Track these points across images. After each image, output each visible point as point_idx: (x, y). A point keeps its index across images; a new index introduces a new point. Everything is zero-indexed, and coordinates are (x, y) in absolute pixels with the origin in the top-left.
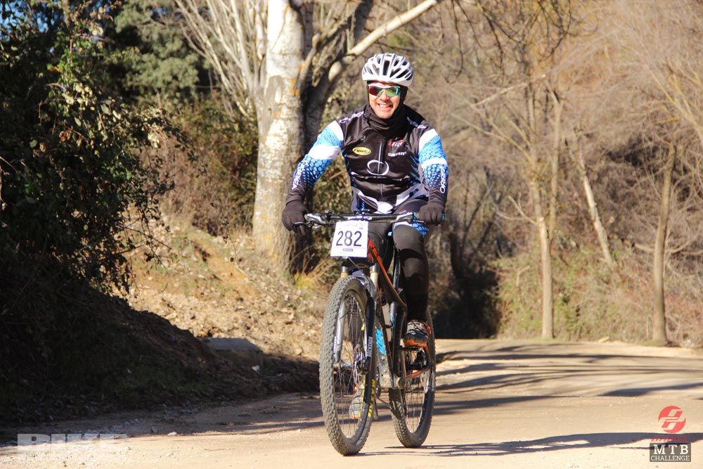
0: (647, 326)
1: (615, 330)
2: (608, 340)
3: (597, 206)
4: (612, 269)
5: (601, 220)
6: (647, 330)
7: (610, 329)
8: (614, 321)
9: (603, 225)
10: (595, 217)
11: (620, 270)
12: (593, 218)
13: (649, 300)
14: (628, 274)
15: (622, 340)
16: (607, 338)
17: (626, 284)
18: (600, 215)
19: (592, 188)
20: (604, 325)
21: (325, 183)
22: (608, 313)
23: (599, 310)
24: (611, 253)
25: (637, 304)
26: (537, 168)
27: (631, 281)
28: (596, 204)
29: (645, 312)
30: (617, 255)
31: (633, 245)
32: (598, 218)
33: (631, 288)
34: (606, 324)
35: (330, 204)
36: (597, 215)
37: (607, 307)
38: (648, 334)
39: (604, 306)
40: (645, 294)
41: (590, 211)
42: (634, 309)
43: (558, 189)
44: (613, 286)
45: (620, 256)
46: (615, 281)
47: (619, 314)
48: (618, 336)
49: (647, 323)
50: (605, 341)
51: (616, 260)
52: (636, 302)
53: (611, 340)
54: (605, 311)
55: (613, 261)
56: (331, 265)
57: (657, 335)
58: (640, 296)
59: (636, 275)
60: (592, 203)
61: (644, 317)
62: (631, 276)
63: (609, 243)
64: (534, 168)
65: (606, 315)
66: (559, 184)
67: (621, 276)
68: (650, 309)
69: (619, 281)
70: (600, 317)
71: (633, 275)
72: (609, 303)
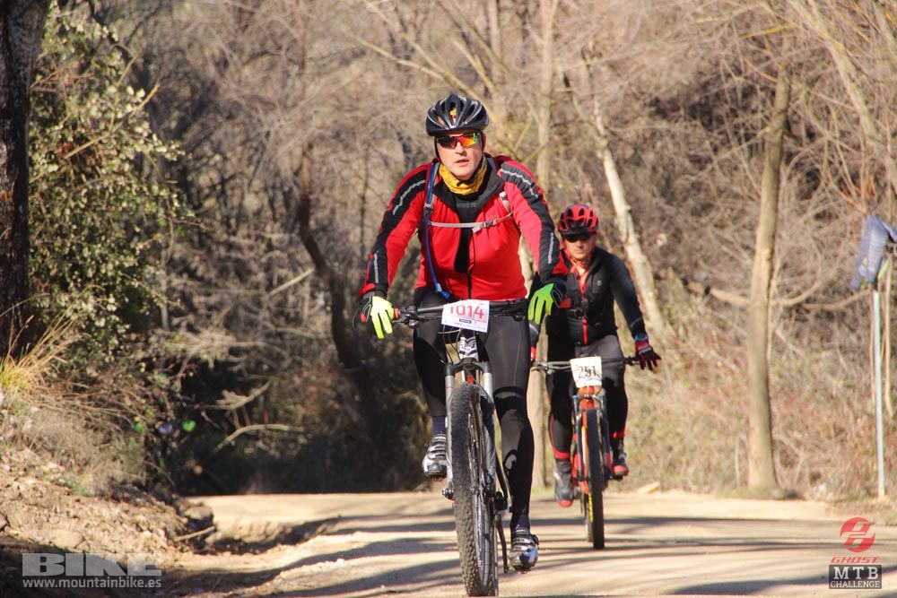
0: (736, 460)
1: (672, 467)
2: (657, 489)
3: (630, 212)
4: (664, 342)
5: (641, 241)
6: (737, 467)
7: (661, 464)
8: (670, 449)
9: (643, 251)
10: (628, 234)
11: (680, 344)
12: (623, 238)
13: (739, 404)
14: (698, 351)
15: (686, 488)
16: (657, 484)
17: (693, 373)
18: (639, 231)
19: (620, 173)
20: (649, 456)
21: (54, 168)
22: (658, 433)
23: (637, 426)
24: (661, 309)
25: (715, 413)
26: (506, 135)
27: (702, 364)
28: (629, 207)
29: (731, 429)
30: (673, 311)
31: (707, 291)
32: (633, 238)
33: (704, 380)
34: (653, 457)
35: (68, 212)
36: (631, 230)
37: (655, 419)
38: (738, 474)
39: (648, 420)
40: (731, 392)
41: (616, 221)
42: (710, 424)
43: (550, 176)
44: (665, 377)
45: (680, 314)
46: (670, 366)
47: (678, 434)
48: (677, 479)
49: (737, 451)
50: (651, 492)
51: (672, 324)
52: (713, 408)
53: (664, 488)
54: (651, 429)
55: (665, 324)
56: (70, 341)
57: (756, 477)
58: (721, 396)
59: (713, 353)
60: (621, 207)
61: (730, 441)
62: (702, 355)
63: (656, 287)
64: (500, 135)
65: (654, 437)
66: (554, 166)
67: (683, 354)
68: (743, 422)
69: (679, 365)
70: (639, 442)
71: (707, 353)
72: (659, 411)
